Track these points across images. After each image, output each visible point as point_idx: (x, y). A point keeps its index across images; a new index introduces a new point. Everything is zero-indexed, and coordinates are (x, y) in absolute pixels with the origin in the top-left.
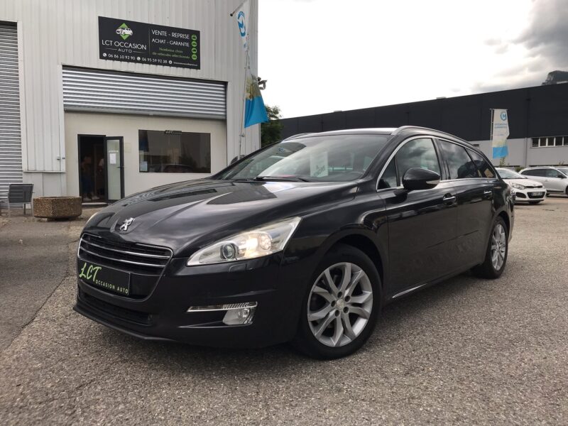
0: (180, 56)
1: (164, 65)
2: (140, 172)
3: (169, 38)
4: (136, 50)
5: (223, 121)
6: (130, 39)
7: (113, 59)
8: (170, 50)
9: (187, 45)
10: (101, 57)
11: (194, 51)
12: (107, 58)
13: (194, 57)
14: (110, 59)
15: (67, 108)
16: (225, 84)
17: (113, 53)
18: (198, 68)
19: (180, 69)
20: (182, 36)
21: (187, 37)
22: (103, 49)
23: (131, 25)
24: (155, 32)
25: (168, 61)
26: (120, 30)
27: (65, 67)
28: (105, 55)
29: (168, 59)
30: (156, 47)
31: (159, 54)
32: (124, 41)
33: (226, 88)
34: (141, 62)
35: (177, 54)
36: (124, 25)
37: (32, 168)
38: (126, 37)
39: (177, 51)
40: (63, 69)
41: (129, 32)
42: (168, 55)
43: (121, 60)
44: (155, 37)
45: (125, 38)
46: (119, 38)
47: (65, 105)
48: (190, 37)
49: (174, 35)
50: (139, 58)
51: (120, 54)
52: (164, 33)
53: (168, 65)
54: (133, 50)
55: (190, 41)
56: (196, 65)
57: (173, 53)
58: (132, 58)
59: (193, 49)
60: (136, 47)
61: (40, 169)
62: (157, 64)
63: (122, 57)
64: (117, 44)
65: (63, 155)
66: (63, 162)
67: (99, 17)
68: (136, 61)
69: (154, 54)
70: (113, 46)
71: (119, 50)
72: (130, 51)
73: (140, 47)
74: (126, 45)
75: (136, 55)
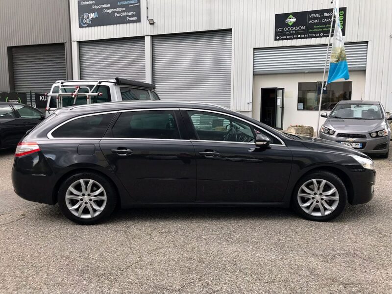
1: (316, 37)
2: (298, 110)
3: (322, 17)
4: (298, 30)
5: (364, 71)
6: (294, 24)
7: (283, 39)
8: (322, 26)
10: (276, 39)
11: (341, 23)
12: (279, 40)
14: (281, 40)
16: (367, 42)
17: (282, 35)
18: (344, 34)
22: (277, 34)
23: (295, 15)
24: (312, 16)
25: (320, 34)
26: (288, 20)
27: (255, 49)
28: (278, 38)
29: (320, 32)
30: (311, 26)
31: (314, 30)
32: (290, 26)
33: (367, 45)
34: (301, 38)
35: (327, 28)
36: (291, 16)
38: (292, 23)
41: (294, 20)
42: (320, 30)
43: (288, 39)
44: (312, 19)
45: (290, 24)
46: (287, 25)
47: (254, 72)
49: (325, 15)
50: (299, 36)
51: (287, 35)
52: (319, 15)
53: (320, 36)
54: (296, 31)
57: (324, 28)
58: (295, 36)
60: (298, 28)
61: (239, 109)
62: (311, 37)
63: (288, 37)
64: (286, 29)
65: (251, 101)
66: (251, 105)
67: (276, 15)
68: (297, 38)
69: (310, 31)
70: (283, 31)
71: (287, 33)
72: (294, 32)
73: (300, 28)
74: (292, 29)
75: (297, 34)
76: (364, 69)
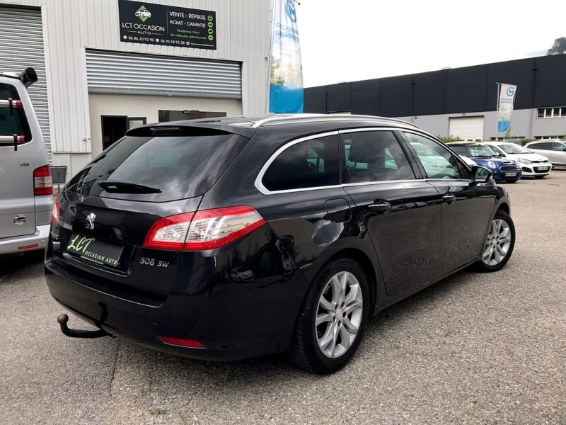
0: (197, 37)
1: (181, 46)
3: (186, 19)
4: (155, 31)
5: (239, 101)
6: (149, 21)
7: (133, 41)
8: (187, 32)
9: (204, 26)
10: (122, 40)
11: (210, 31)
12: (127, 41)
13: (210, 38)
14: (131, 41)
15: (91, 90)
16: (240, 63)
17: (133, 35)
18: (214, 48)
19: (197, 50)
20: (198, 17)
21: (204, 18)
22: (123, 32)
23: (149, 7)
24: (172, 14)
25: (185, 43)
26: (139, 12)
27: (88, 50)
28: (125, 37)
29: (185, 40)
30: (173, 29)
31: (178, 35)
32: (144, 23)
33: (241, 67)
34: (160, 43)
35: (195, 35)
36: (143, 7)
37: (60, 150)
38: (145, 19)
39: (194, 32)
40: (86, 52)
41: (148, 14)
42: (185, 36)
43: (141, 42)
44: (173, 18)
45: (144, 20)
46: (138, 20)
47: (89, 87)
48: (206, 18)
49: (191, 16)
50: (157, 40)
51: (139, 36)
52: (182, 15)
53: (185, 46)
54: (152, 31)
55: (206, 22)
56: (212, 45)
57: (190, 34)
58: (151, 40)
59: (209, 30)
60: (155, 29)
61: (67, 150)
62: (175, 45)
63: (142, 39)
64: (137, 26)
65: (88, 136)
66: (89, 142)
68: (155, 43)
69: (172, 35)
70: (133, 29)
71: (139, 32)
72: (149, 33)
73: (158, 29)
74: (146, 27)
75: (155, 37)
76: (239, 97)
